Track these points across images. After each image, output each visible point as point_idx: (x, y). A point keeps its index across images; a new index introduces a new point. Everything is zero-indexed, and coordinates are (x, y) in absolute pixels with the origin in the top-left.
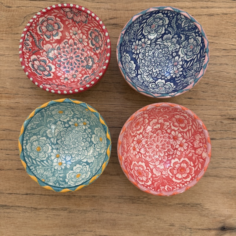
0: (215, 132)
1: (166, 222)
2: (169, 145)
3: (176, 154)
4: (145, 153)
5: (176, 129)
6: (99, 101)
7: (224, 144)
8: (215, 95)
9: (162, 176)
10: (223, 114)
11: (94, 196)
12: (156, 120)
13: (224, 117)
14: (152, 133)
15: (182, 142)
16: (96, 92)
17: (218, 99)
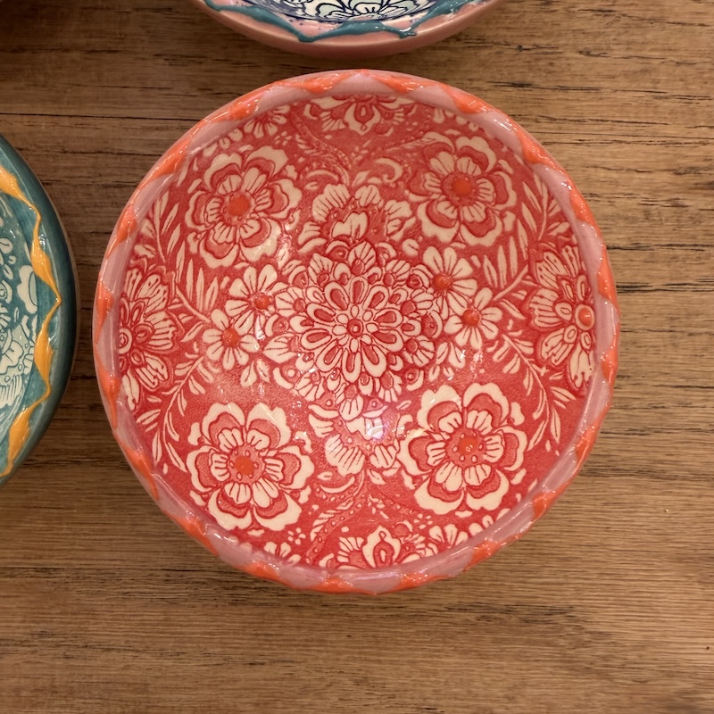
0: (645, 255)
1: (397, 700)
2: (412, 322)
3: (445, 363)
4: (292, 361)
5: (445, 235)
6: (68, 103)
7: (689, 316)
8: (644, 71)
9: (367, 478)
10: (684, 161)
11: (46, 570)
12: (341, 191)
13: (690, 179)
14: (327, 261)
15: (477, 300)
16: (54, 56)
17: (661, 87)
